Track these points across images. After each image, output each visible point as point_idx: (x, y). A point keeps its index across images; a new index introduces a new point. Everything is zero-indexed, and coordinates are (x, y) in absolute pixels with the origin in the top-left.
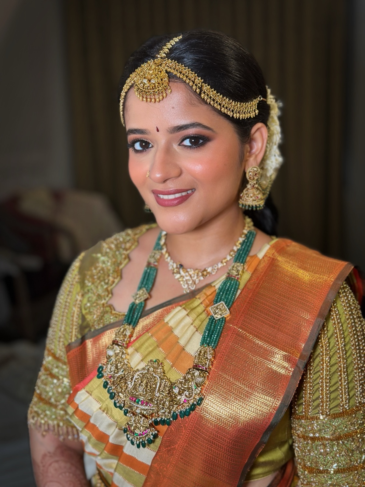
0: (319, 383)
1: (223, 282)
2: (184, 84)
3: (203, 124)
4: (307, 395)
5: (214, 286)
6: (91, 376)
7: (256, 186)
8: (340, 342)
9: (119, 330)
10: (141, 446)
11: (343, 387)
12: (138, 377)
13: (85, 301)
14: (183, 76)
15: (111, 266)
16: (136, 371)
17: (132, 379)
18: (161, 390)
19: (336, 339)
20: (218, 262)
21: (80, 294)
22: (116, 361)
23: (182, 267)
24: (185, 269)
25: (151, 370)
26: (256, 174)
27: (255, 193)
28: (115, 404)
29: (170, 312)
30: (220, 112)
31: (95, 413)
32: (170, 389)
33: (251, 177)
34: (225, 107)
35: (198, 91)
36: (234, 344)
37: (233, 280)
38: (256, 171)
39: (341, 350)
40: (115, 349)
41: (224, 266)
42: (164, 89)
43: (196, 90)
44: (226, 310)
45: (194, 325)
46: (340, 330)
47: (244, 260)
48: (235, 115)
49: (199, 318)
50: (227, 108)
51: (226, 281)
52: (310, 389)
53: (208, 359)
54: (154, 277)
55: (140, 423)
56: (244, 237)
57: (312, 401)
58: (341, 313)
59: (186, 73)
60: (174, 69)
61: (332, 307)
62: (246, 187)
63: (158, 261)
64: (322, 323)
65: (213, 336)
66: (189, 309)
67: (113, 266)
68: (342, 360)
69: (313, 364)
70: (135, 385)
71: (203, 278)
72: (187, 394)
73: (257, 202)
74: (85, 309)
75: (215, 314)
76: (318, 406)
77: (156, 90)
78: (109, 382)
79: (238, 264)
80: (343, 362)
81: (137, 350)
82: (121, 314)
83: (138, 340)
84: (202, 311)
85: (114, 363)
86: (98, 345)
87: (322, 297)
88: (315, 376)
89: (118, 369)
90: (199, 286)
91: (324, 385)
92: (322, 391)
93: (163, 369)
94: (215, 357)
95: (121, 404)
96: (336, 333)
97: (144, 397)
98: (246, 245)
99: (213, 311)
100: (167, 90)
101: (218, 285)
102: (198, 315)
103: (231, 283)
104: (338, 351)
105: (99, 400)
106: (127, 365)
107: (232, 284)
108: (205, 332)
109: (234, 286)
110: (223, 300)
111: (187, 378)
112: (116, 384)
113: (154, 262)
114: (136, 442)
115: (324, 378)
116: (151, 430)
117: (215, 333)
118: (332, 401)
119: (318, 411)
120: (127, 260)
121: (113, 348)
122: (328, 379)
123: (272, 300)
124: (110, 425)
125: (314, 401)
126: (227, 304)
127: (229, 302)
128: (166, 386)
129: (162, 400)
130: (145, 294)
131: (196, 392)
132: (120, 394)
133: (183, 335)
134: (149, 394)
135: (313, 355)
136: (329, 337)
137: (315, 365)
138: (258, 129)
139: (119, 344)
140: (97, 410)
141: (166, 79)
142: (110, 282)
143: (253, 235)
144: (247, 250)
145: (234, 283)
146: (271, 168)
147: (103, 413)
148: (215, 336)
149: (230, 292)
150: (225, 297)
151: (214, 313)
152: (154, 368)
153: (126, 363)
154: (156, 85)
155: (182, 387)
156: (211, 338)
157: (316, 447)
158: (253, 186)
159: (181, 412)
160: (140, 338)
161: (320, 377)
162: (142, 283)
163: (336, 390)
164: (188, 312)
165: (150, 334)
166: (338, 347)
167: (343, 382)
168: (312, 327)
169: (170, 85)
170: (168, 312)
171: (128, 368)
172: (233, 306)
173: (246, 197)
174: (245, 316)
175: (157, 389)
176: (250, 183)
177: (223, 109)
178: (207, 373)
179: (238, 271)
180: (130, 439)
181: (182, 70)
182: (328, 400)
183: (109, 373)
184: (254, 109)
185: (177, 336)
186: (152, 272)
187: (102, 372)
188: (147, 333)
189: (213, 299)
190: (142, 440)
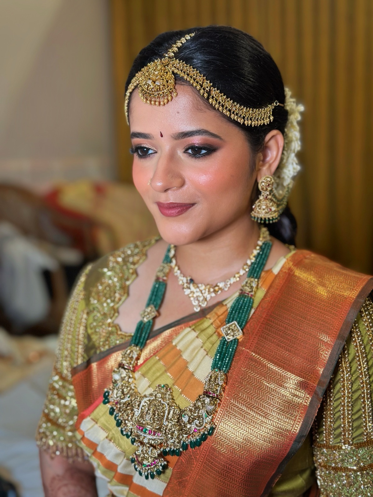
0: (340, 411)
1: (236, 299)
2: (191, 88)
3: (211, 132)
4: (328, 422)
5: (226, 305)
6: (97, 402)
7: (269, 197)
8: (362, 366)
9: (125, 352)
10: (149, 476)
11: (367, 414)
12: (146, 404)
13: (91, 320)
14: (190, 78)
15: (118, 281)
16: (143, 397)
17: (139, 406)
18: (169, 419)
19: (358, 363)
20: (231, 277)
21: (86, 311)
22: (122, 386)
23: (192, 282)
24: (196, 284)
25: (158, 397)
26: (269, 185)
27: (268, 205)
28: (122, 432)
29: (179, 333)
30: (229, 119)
31: (101, 443)
32: (179, 417)
33: (263, 188)
34: (235, 113)
35: (206, 95)
36: (247, 369)
37: (247, 297)
38: (270, 182)
39: (363, 374)
40: (121, 372)
41: (237, 281)
42: (169, 92)
43: (203, 94)
44: (239, 331)
45: (204, 348)
46: (362, 353)
47: (259, 275)
48: (246, 122)
49: (209, 340)
50: (237, 114)
51: (239, 299)
52: (331, 417)
53: (219, 385)
54: (163, 293)
55: (147, 454)
56: (259, 249)
57: (333, 430)
58: (363, 334)
59: (194, 75)
60: (181, 71)
61: (353, 328)
62: (258, 198)
63: (167, 275)
64: (342, 346)
65: (225, 359)
66: (198, 331)
67: (120, 282)
68: (365, 386)
69: (334, 391)
70: (142, 412)
71: (215, 294)
72: (197, 423)
73: (271, 214)
74: (91, 329)
75: (227, 336)
76: (340, 434)
77: (161, 93)
78: (115, 408)
79: (252, 279)
80: (366, 387)
81: (144, 375)
82: (127, 335)
83: (145, 364)
84: (213, 333)
85: (120, 387)
86: (103, 369)
87: (342, 317)
88: (336, 404)
89: (124, 395)
90: (210, 304)
91: (346, 413)
92: (343, 419)
93: (172, 395)
94: (226, 382)
95: (128, 432)
96: (358, 356)
97: (152, 426)
98: (261, 257)
99: (225, 331)
100: (173, 93)
101: (230, 304)
102: (209, 337)
103: (244, 300)
104: (361, 376)
105: (105, 428)
106: (133, 390)
107: (245, 302)
108: (216, 355)
109: (247, 303)
110: (236, 320)
111: (197, 406)
112: (123, 410)
113: (163, 277)
114: (145, 473)
115: (346, 405)
116: (159, 460)
117: (227, 356)
118: (354, 430)
119: (339, 440)
120: (134, 276)
121: (119, 372)
122: (350, 407)
123: (288, 320)
124: (117, 455)
125: (335, 429)
126: (239, 325)
127: (243, 322)
128: (175, 414)
129: (171, 430)
130: (153, 312)
131: (207, 421)
132: (127, 422)
133: (193, 359)
134: (156, 423)
135: (333, 381)
136: (350, 360)
137: (335, 392)
138: (273, 137)
139: (126, 367)
140: (104, 439)
141: (172, 81)
142: (117, 299)
143: (268, 246)
144: (262, 264)
145: (247, 300)
146: (288, 177)
147: (109, 443)
148: (227, 359)
149: (243, 311)
150: (238, 316)
151: (226, 334)
152: (162, 393)
153: (133, 388)
154: (161, 87)
155: (192, 415)
156: (222, 362)
157: (339, 478)
158: (266, 197)
159: (191, 442)
160: (147, 361)
161: (341, 405)
162: (150, 299)
163: (359, 418)
164: (197, 334)
165: (157, 358)
166: (360, 372)
167: (367, 408)
168: (332, 351)
169: (176, 87)
170: (177, 334)
171: (134, 394)
172: (246, 327)
173: (258, 209)
174: (259, 338)
175: (165, 417)
176: (263, 194)
177: (232, 116)
178: (218, 400)
179: (252, 287)
180: (138, 469)
181: (190, 72)
182: (350, 429)
183: (115, 399)
184: (268, 116)
185: (187, 361)
186: (161, 287)
187: (108, 397)
188: (154, 356)
189: (225, 320)
190: (151, 471)
